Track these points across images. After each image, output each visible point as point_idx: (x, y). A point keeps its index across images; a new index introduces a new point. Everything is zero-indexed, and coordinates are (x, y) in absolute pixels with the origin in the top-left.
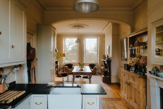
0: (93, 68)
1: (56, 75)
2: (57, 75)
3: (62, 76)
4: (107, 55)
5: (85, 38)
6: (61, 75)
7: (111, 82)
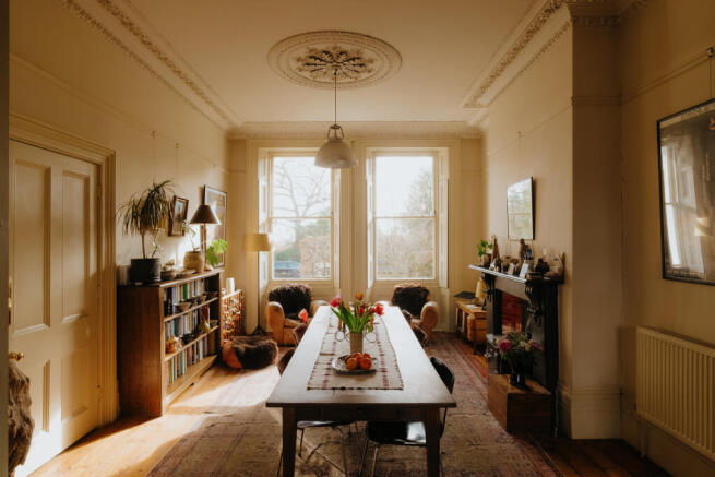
0: (416, 313)
1: (209, 355)
2: (213, 358)
3: (240, 366)
4: (522, 241)
5: (375, 154)
6: (235, 358)
7: (565, 432)
